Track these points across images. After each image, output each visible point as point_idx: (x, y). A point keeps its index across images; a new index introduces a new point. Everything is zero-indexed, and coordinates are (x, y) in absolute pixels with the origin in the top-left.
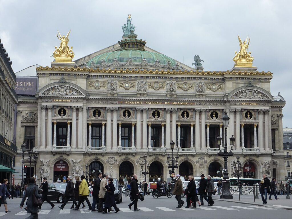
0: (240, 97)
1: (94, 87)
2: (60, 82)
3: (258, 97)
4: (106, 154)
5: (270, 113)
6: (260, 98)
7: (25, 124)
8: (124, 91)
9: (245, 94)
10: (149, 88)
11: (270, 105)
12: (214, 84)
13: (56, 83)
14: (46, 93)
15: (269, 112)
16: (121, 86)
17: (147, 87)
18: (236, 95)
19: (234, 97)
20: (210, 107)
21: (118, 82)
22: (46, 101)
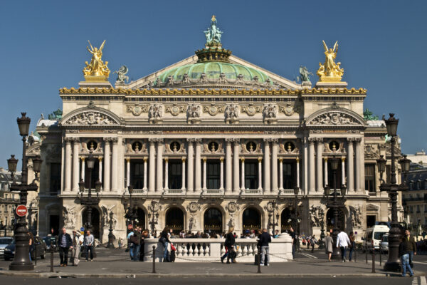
0: (323, 123)
1: (133, 112)
2: (88, 108)
3: (346, 122)
4: (148, 198)
5: (362, 142)
6: (348, 123)
7: (50, 161)
8: (172, 117)
9: (328, 118)
10: (204, 112)
11: (362, 133)
12: (288, 105)
13: (84, 109)
14: (71, 122)
15: (360, 141)
16: (167, 111)
17: (200, 111)
18: (316, 120)
19: (314, 122)
20: (283, 137)
21: (163, 106)
22: (71, 132)
